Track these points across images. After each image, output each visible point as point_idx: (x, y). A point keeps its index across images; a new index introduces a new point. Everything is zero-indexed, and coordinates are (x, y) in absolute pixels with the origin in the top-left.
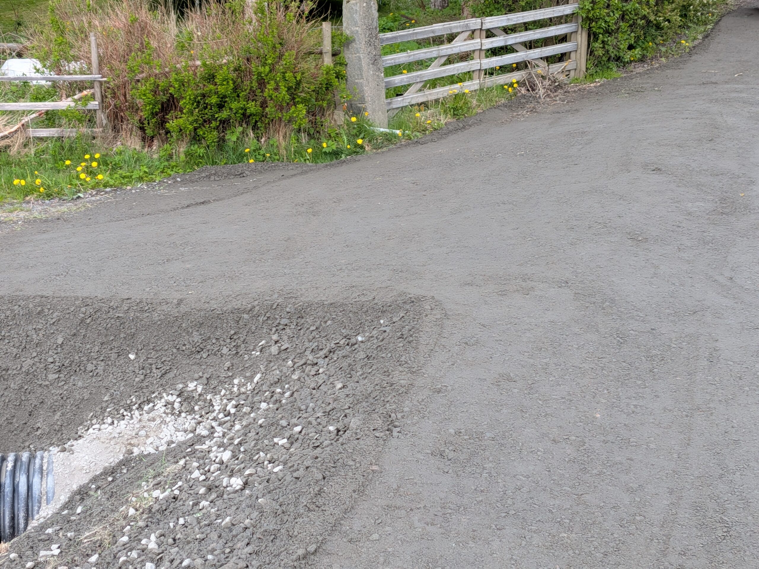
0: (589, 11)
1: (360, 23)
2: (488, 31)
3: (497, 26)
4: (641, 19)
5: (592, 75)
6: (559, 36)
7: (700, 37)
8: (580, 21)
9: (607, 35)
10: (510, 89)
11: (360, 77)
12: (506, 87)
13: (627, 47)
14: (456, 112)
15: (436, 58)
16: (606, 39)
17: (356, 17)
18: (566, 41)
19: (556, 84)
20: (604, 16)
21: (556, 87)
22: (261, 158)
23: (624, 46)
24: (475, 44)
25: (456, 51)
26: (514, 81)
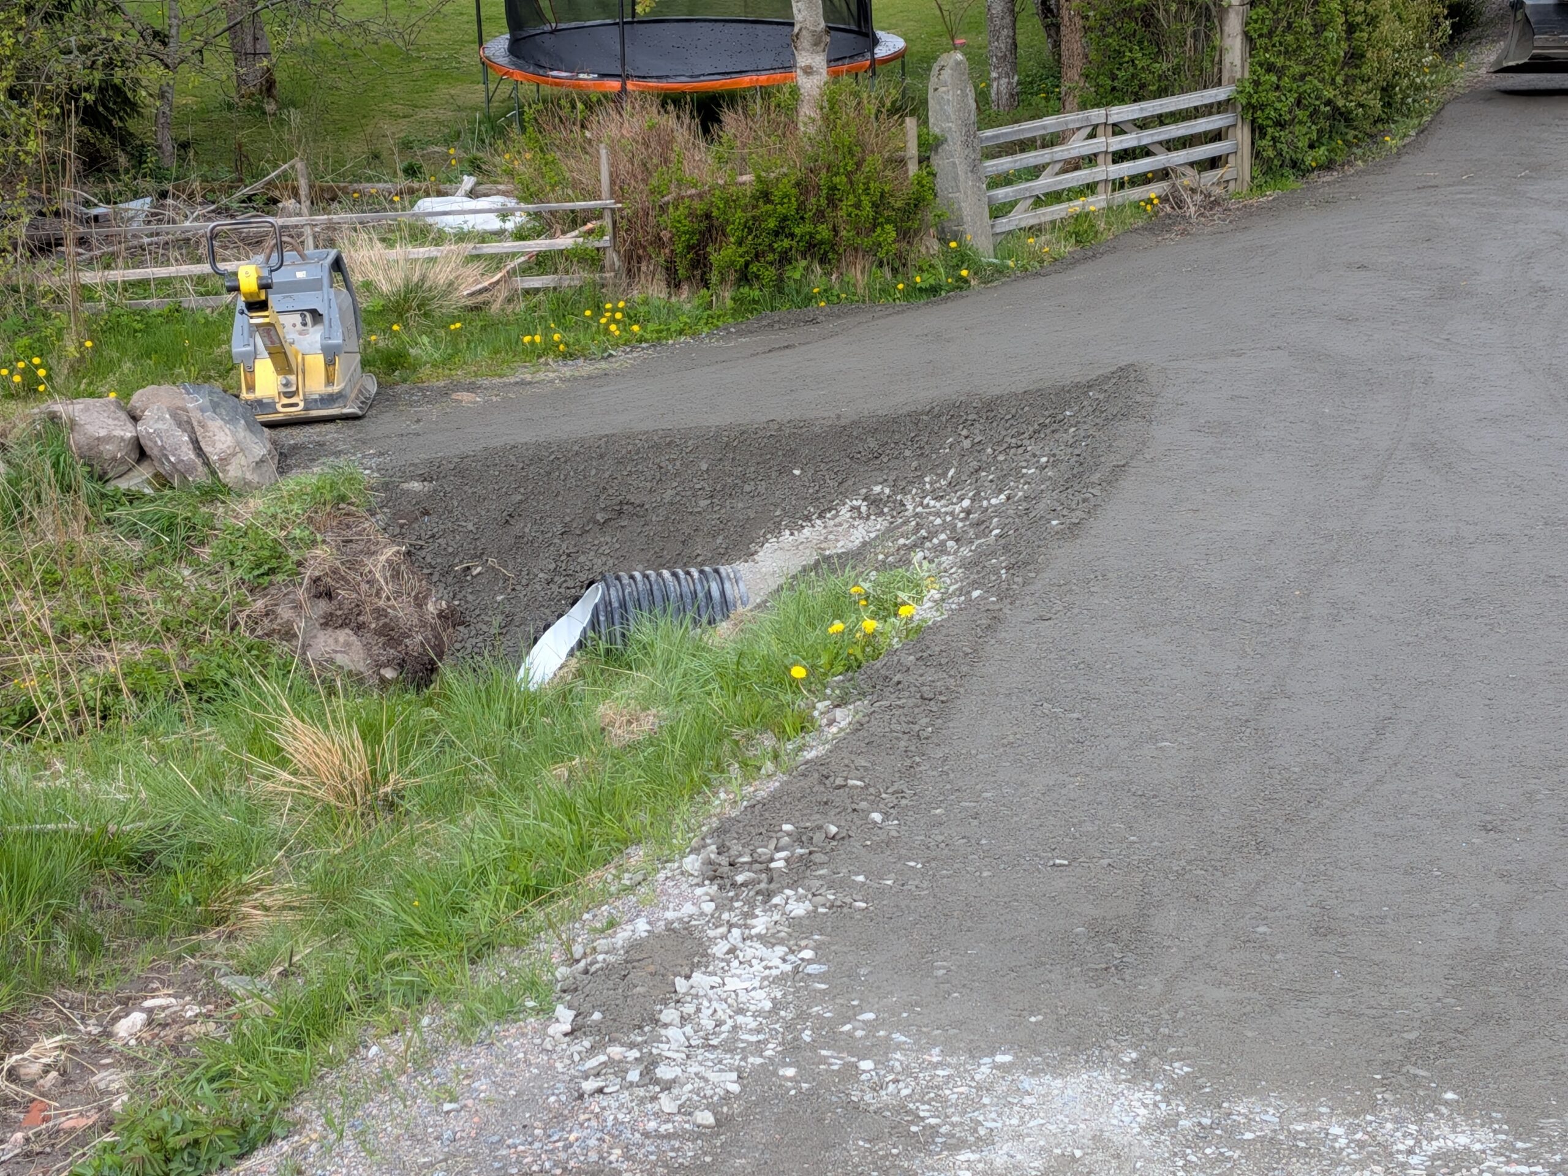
0: (1251, 96)
1: (953, 117)
2: (1114, 125)
3: (1126, 119)
4: (1326, 105)
5: (1261, 186)
6: (1210, 131)
7: (1413, 133)
8: (1240, 109)
9: (1278, 128)
10: (1149, 207)
11: (955, 189)
12: (1142, 204)
13: (1306, 144)
14: (1079, 238)
15: (1048, 164)
16: (1277, 135)
17: (949, 109)
18: (1220, 140)
19: (1212, 199)
20: (1273, 102)
21: (1212, 202)
22: (836, 300)
23: (1303, 143)
24: (1099, 144)
25: (1075, 153)
26: (1153, 195)
